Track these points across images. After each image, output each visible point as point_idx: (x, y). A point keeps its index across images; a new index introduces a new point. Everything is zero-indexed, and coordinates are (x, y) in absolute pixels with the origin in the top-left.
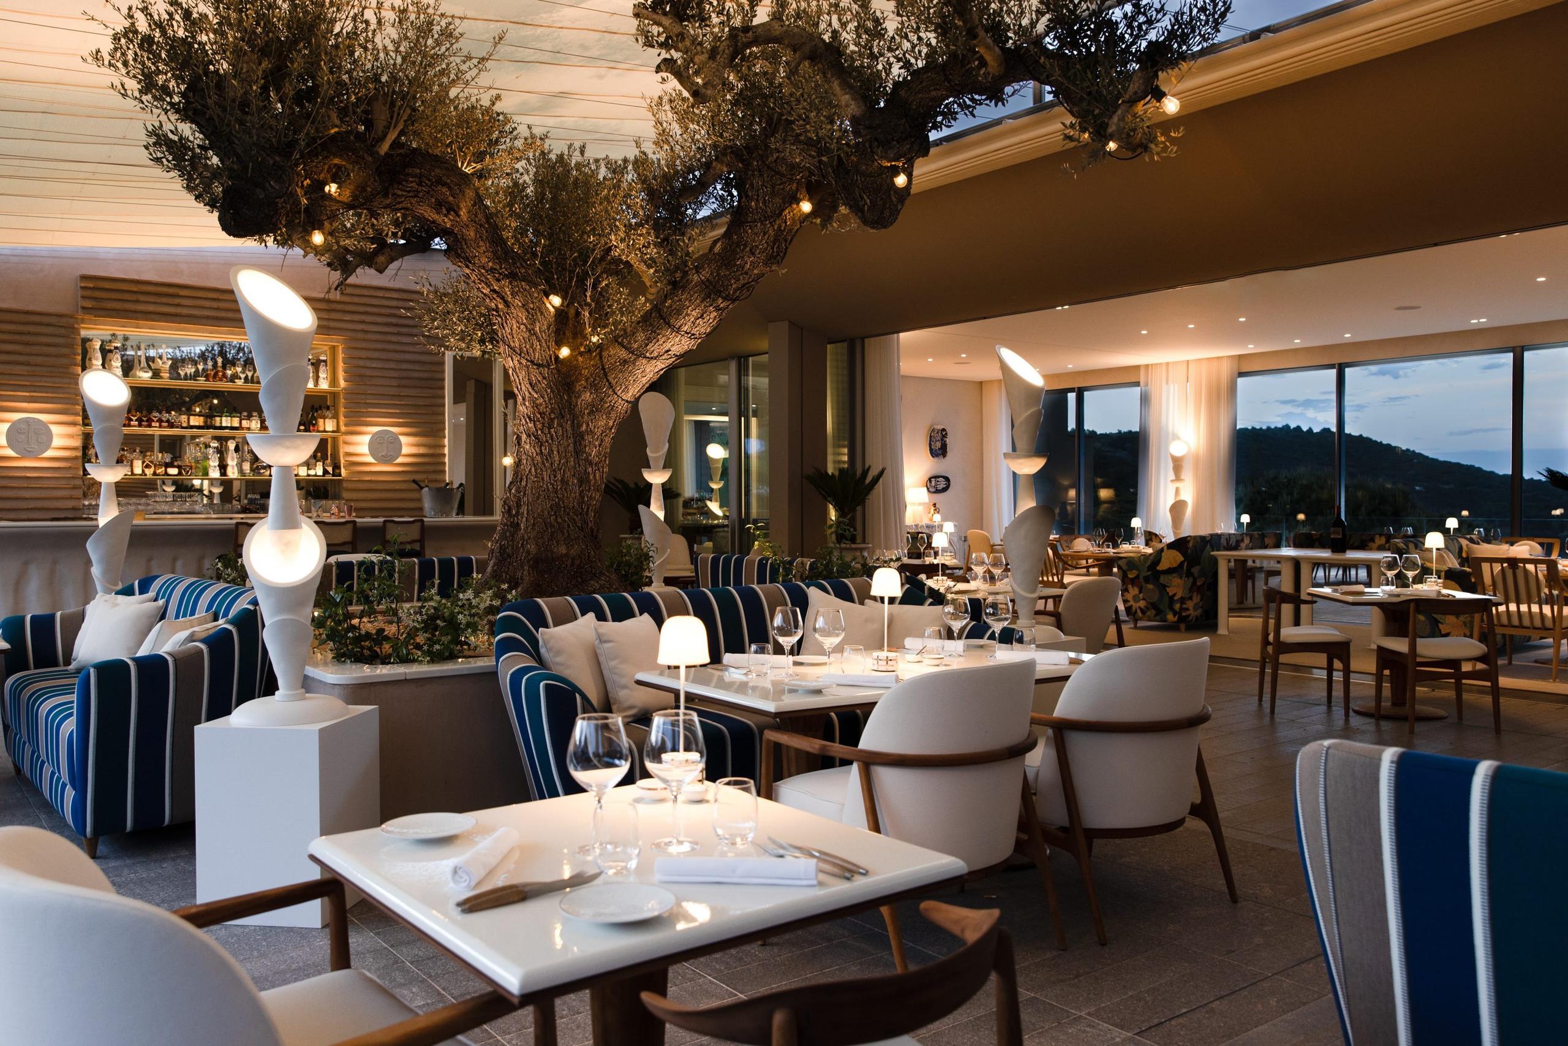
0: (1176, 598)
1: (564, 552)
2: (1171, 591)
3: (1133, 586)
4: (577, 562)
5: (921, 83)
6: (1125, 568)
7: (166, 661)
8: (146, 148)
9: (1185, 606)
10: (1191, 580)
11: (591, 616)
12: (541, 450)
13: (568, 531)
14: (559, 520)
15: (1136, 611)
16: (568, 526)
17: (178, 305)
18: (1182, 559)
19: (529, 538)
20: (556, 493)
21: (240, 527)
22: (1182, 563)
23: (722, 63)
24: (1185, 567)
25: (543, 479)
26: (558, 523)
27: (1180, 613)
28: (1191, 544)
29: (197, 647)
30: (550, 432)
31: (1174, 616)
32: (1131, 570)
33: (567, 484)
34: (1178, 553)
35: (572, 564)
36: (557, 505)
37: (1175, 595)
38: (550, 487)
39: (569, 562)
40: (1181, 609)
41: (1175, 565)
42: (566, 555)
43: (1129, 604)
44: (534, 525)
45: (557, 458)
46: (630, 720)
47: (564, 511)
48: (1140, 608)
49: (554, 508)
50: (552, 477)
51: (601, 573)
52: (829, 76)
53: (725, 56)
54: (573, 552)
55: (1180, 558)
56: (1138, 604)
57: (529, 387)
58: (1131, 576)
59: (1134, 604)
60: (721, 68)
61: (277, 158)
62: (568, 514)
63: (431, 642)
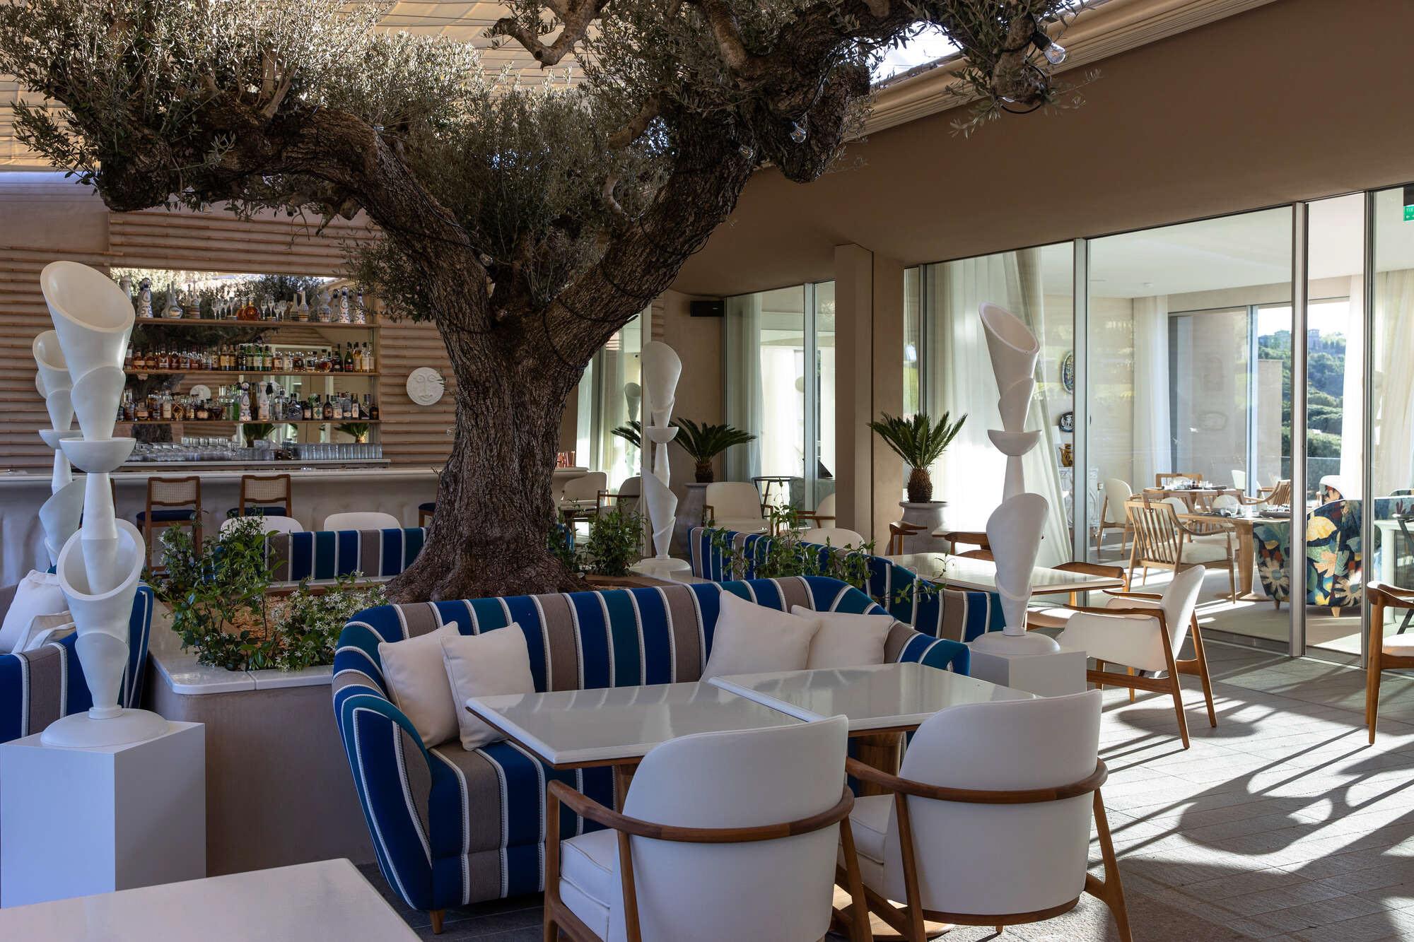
0: (1326, 576)
1: (499, 535)
2: (1320, 567)
3: (1272, 560)
4: (513, 546)
5: (806, 26)
6: (1262, 537)
7: (19, 663)
8: (15, 127)
9: (1338, 586)
10: (1347, 553)
11: (454, 625)
12: (477, 423)
13: (503, 512)
14: (495, 500)
15: (1277, 590)
16: (504, 505)
17: (209, 239)
18: (1335, 528)
19: (462, 519)
20: (492, 469)
21: (247, 480)
22: (1334, 533)
23: (583, 15)
24: (1338, 539)
25: (479, 454)
26: (492, 503)
27: (1332, 594)
28: (1345, 511)
29: (53, 647)
30: (485, 403)
31: (1325, 598)
32: (1269, 540)
33: (504, 460)
34: (1329, 521)
35: (508, 549)
36: (493, 482)
37: (1325, 572)
38: (486, 463)
39: (504, 547)
40: (1333, 589)
41: (1325, 536)
42: (501, 538)
43: (1268, 581)
44: (468, 504)
45: (493, 432)
46: (478, 745)
47: (500, 489)
48: (1281, 586)
49: (490, 486)
50: (488, 452)
51: (540, 559)
52: (711, 20)
53: (587, 6)
54: (507, 536)
55: (1332, 527)
56: (1278, 582)
57: (461, 354)
58: (1269, 547)
59: (1274, 582)
60: (581, 21)
61: (146, 131)
62: (505, 493)
63: (295, 647)
